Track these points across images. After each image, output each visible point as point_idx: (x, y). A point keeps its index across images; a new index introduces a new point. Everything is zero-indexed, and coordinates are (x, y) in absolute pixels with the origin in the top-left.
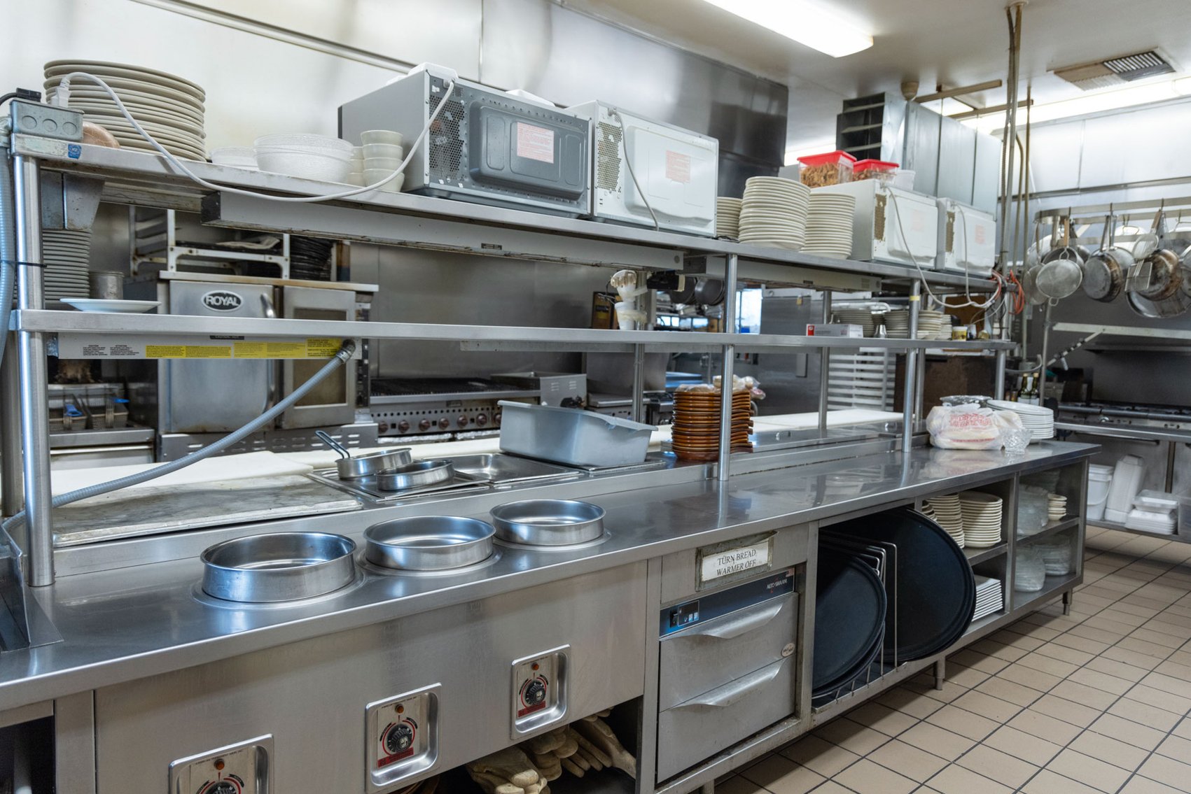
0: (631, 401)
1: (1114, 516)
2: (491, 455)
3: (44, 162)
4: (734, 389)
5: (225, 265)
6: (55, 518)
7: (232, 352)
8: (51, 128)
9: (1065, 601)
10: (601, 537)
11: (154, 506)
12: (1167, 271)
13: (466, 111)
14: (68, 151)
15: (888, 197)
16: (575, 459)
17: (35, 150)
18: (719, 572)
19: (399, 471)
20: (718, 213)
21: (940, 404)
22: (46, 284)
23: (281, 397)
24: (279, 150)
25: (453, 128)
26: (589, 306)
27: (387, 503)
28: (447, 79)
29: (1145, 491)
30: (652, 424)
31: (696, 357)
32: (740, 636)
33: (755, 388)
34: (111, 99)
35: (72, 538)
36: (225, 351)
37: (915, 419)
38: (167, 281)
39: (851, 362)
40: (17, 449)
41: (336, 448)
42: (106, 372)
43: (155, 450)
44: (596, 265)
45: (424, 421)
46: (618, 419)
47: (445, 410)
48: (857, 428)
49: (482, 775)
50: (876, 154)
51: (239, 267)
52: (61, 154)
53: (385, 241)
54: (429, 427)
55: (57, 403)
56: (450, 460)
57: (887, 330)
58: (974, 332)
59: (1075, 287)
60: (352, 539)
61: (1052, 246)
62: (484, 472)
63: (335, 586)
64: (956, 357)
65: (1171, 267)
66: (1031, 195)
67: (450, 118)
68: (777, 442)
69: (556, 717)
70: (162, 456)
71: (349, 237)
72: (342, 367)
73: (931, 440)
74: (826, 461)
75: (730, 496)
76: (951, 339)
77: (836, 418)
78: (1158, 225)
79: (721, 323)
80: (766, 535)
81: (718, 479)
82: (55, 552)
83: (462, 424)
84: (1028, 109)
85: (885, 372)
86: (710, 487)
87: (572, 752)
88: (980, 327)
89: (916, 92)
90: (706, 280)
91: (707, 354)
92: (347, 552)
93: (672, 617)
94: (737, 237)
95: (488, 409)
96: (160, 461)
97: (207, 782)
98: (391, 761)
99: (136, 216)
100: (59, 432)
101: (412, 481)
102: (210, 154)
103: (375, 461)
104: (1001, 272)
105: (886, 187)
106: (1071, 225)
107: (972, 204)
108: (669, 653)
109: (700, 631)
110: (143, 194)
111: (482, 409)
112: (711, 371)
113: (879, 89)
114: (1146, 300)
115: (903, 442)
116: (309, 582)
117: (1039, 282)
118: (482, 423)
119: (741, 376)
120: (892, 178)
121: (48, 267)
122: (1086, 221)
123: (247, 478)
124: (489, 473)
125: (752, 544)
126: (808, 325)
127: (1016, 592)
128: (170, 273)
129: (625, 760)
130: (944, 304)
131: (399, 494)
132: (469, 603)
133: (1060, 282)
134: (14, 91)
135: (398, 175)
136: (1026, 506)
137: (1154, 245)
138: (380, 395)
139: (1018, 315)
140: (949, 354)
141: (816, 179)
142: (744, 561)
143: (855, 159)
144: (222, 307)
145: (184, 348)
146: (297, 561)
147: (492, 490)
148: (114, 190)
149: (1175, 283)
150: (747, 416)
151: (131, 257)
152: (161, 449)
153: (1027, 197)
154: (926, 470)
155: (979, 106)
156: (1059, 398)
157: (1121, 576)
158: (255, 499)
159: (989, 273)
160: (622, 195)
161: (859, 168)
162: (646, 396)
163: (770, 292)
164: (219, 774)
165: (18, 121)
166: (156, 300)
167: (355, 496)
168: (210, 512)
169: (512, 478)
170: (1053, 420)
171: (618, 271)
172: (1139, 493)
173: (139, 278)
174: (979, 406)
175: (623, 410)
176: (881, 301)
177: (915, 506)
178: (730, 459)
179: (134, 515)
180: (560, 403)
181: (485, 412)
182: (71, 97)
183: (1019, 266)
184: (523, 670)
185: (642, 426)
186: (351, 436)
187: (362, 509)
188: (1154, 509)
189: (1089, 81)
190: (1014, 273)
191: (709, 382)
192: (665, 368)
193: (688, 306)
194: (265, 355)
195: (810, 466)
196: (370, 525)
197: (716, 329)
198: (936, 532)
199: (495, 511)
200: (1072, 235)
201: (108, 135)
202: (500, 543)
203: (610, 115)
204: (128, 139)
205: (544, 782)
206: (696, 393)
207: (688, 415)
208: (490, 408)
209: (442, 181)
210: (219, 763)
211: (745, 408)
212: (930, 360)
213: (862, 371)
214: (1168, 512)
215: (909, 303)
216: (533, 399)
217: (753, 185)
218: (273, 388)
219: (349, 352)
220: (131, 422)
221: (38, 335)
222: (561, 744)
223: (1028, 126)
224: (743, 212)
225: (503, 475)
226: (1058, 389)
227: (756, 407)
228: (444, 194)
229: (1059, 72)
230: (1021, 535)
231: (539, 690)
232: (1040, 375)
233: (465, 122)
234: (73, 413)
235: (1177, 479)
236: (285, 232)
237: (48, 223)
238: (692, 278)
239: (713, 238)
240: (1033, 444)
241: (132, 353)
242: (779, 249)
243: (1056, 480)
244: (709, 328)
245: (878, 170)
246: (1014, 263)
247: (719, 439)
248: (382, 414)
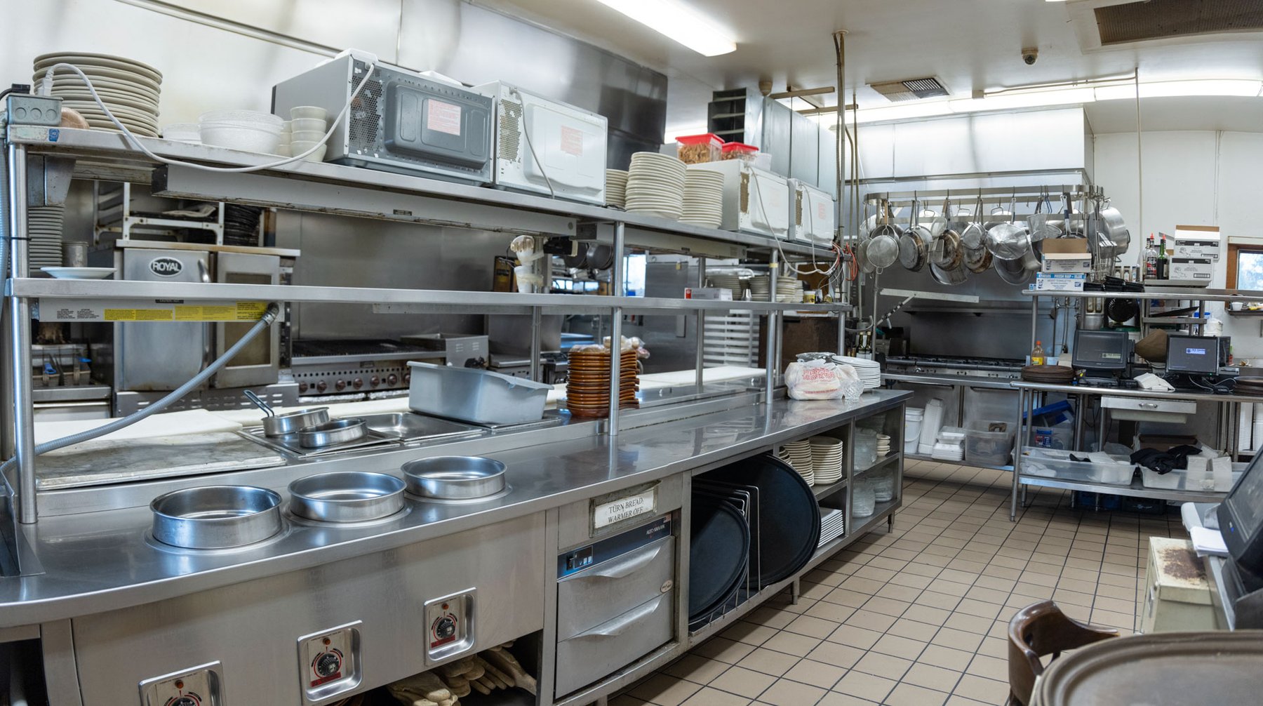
0: (529, 361)
1: (925, 449)
2: (401, 414)
3: (31, 147)
4: (622, 349)
5: (169, 233)
6: (37, 465)
7: (173, 315)
8: (37, 116)
9: (890, 522)
10: (503, 490)
11: (112, 458)
12: (954, 247)
13: (383, 89)
14: (48, 136)
15: (750, 175)
16: (479, 417)
17: (24, 137)
18: (610, 520)
19: (318, 429)
20: (607, 183)
21: (795, 360)
22: (31, 255)
23: (215, 358)
24: (220, 125)
25: (372, 104)
26: (491, 270)
27: (307, 459)
28: (368, 62)
29: (945, 427)
30: (548, 383)
31: (588, 319)
32: (629, 575)
33: (640, 348)
34: (86, 85)
35: (49, 483)
36: (168, 315)
37: (776, 374)
38: (122, 249)
39: (723, 323)
40: (10, 402)
41: (262, 407)
42: (75, 334)
43: (112, 406)
44: (498, 231)
45: (340, 382)
46: (517, 378)
47: (359, 371)
48: (729, 383)
49: (401, 693)
50: (740, 138)
51: (181, 234)
52: (43, 138)
53: (307, 208)
54: (345, 386)
55: (38, 362)
56: (364, 419)
57: (752, 293)
58: (821, 296)
59: (894, 258)
60: (279, 493)
61: (877, 224)
62: (395, 430)
63: (264, 534)
64: (809, 318)
65: (956, 244)
66: (861, 181)
67: (370, 95)
68: (660, 398)
69: (465, 648)
70: (117, 413)
71: (276, 204)
72: (267, 329)
73: (789, 392)
74: (703, 415)
75: (619, 450)
76: (803, 302)
77: (712, 375)
78: (946, 211)
79: (610, 286)
80: (652, 484)
81: (608, 433)
82: (38, 494)
83: (374, 384)
84: (855, 111)
85: (751, 332)
86: (601, 442)
87: (479, 675)
88: (826, 291)
89: (770, 90)
90: (596, 245)
91: (598, 316)
92: (274, 505)
93: (568, 561)
94: (624, 206)
95: (398, 370)
96: (115, 417)
97: (172, 698)
98: (323, 682)
99: (99, 190)
100: (39, 388)
101: (330, 439)
102: (162, 130)
103: (297, 420)
104: (839, 244)
105: (749, 167)
106: (889, 207)
107: (818, 186)
108: (565, 591)
109: (594, 572)
110: (106, 170)
111: (393, 370)
112: (602, 332)
113: (742, 85)
114: (941, 270)
115: (766, 395)
116: (242, 532)
117: (869, 253)
118: (392, 383)
119: (628, 336)
120: (753, 159)
121: (33, 240)
122: (900, 204)
123: (186, 434)
124: (399, 431)
125: (639, 493)
126: (686, 289)
127: (854, 519)
128: (123, 242)
129: (528, 681)
130: (796, 271)
131: (319, 451)
132: (385, 551)
133: (883, 254)
134: (10, 87)
135: (321, 146)
136: (861, 446)
137: (945, 225)
138: (301, 356)
139: (855, 281)
140: (802, 315)
141: (691, 157)
142: (632, 509)
143: (723, 141)
144: (166, 272)
145: (135, 312)
146: (231, 512)
147: (403, 447)
148: (85, 168)
149: (959, 257)
150: (634, 374)
151: (94, 228)
152: (116, 405)
153: (856, 182)
154: (784, 420)
155: (820, 106)
156: (887, 353)
157: (929, 497)
158: (193, 454)
159: (830, 245)
160: (521, 165)
161: (727, 149)
162: (543, 356)
163: (653, 258)
164: (180, 692)
165: (12, 113)
166: (113, 267)
167: (280, 452)
168: (157, 465)
169: (421, 436)
170: (880, 371)
171: (517, 236)
172: (941, 429)
173: (100, 247)
174: (825, 361)
175: (522, 370)
176: (746, 268)
177: (774, 452)
178: (619, 415)
179: (96, 465)
180: (464, 363)
181: (395, 372)
182: (54, 86)
183: (855, 240)
184: (435, 609)
185: (540, 385)
186: (275, 395)
187: (286, 465)
188: (950, 442)
189: (894, 94)
190: (850, 247)
191: (600, 342)
192: (560, 331)
193: (580, 270)
194: (200, 318)
195: (689, 419)
196: (294, 479)
197: (605, 292)
198: (790, 474)
199: (406, 467)
200: (891, 215)
201: (80, 118)
202: (411, 497)
203: (511, 93)
204: (97, 121)
205: (455, 698)
206: (588, 353)
207: (581, 374)
208: (400, 368)
209: (359, 152)
210: (179, 683)
211: (633, 366)
212: (787, 321)
213: (732, 331)
214: (958, 443)
215: (769, 269)
216: (439, 360)
217: (638, 158)
218: (207, 349)
219: (273, 315)
220: (94, 380)
221: (25, 300)
222: (470, 669)
223: (855, 124)
224: (628, 183)
225: (413, 433)
226: (886, 345)
227: (641, 366)
228: (361, 164)
229: (873, 86)
230: (857, 471)
231: (449, 626)
232: (872, 333)
233: (382, 99)
234: (50, 371)
235: (965, 417)
236: (221, 200)
237: (32, 201)
238: (584, 244)
239: (603, 207)
240: (866, 393)
241: (94, 316)
242: (661, 218)
243: (882, 422)
244: (599, 292)
245: (742, 152)
246: (851, 237)
247: (609, 397)
248: (302, 375)
